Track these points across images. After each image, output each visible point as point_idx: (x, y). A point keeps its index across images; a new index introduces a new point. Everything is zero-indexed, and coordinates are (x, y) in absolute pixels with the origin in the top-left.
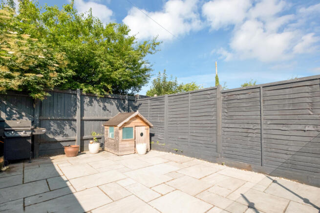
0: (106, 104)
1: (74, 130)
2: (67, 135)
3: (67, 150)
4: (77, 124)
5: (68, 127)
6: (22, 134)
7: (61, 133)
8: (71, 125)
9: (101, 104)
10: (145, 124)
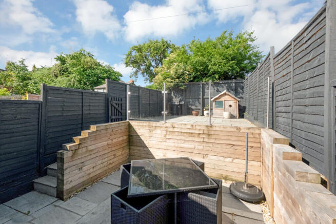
0: (219, 88)
1: (200, 103)
2: (196, 106)
3: (194, 112)
4: (201, 100)
5: (197, 102)
6: (176, 104)
7: (194, 105)
8: (198, 101)
9: (215, 88)
10: (233, 99)
